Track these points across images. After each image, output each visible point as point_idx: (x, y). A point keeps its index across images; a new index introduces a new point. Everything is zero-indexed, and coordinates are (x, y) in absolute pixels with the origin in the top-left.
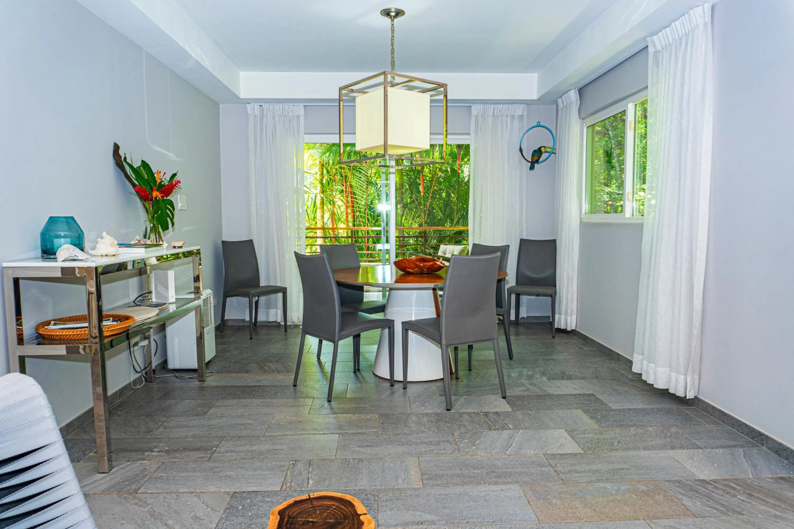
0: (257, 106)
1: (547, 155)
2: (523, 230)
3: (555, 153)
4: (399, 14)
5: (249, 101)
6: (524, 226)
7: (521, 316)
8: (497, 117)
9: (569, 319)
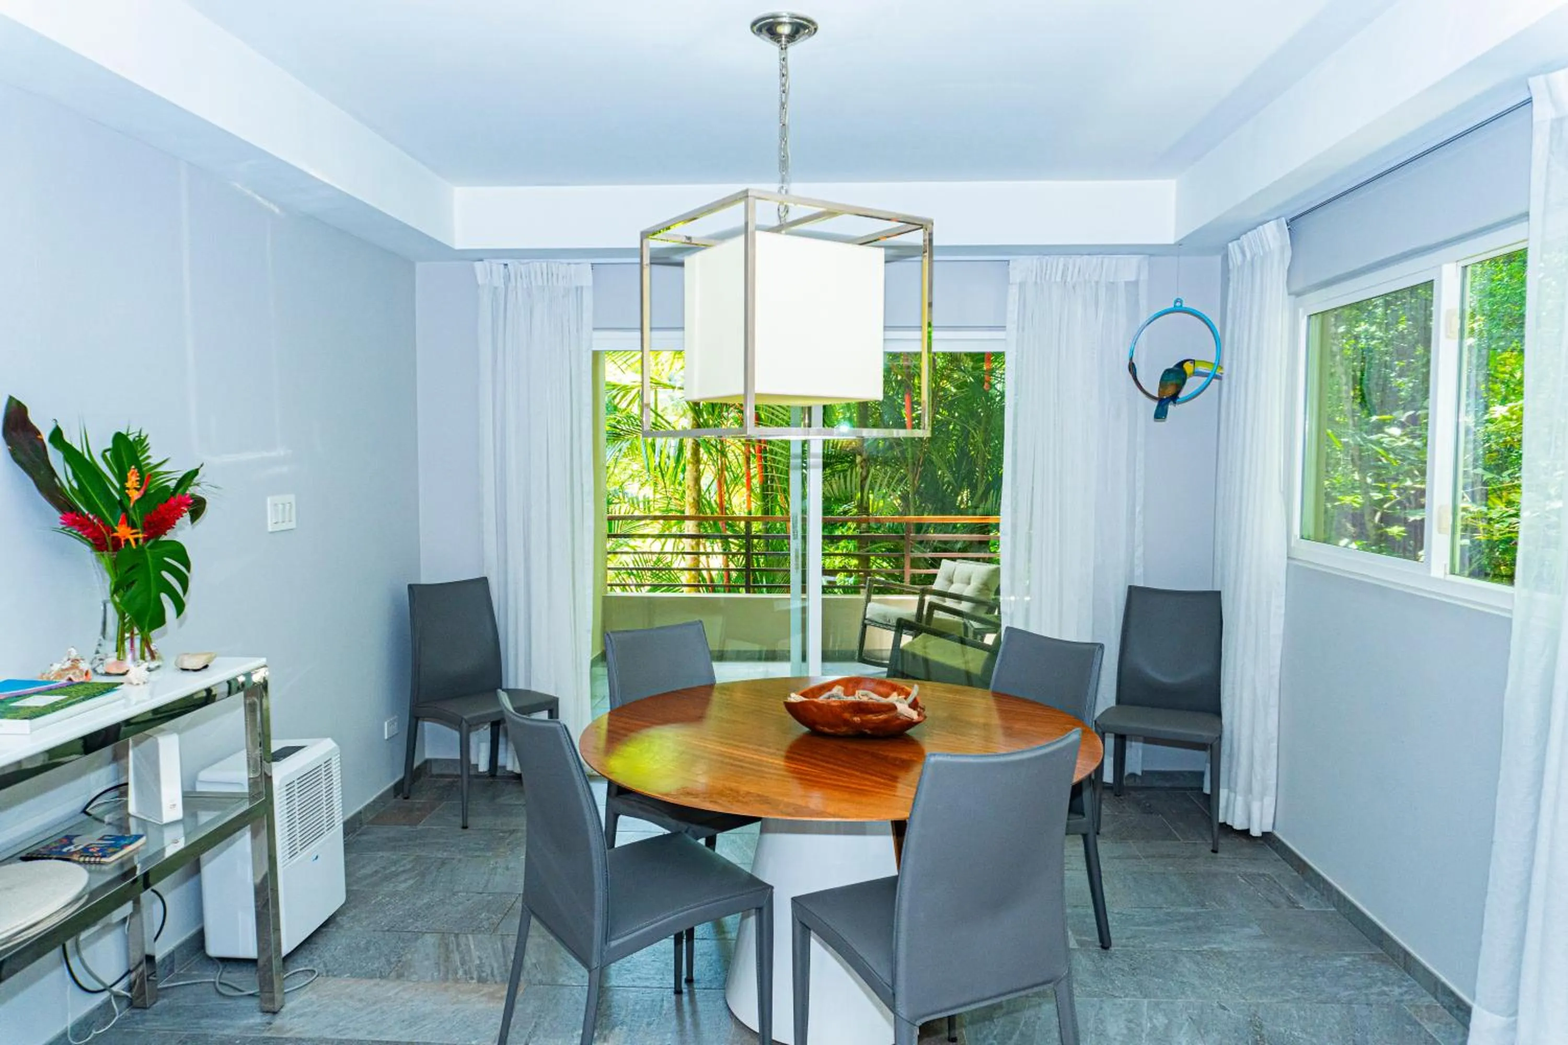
0: (497, 266)
1: (1199, 381)
2: (1136, 562)
3: (1219, 378)
4: (802, 32)
5: (479, 256)
6: (1139, 552)
7: (1128, 769)
8: (1074, 287)
9: (1256, 807)
